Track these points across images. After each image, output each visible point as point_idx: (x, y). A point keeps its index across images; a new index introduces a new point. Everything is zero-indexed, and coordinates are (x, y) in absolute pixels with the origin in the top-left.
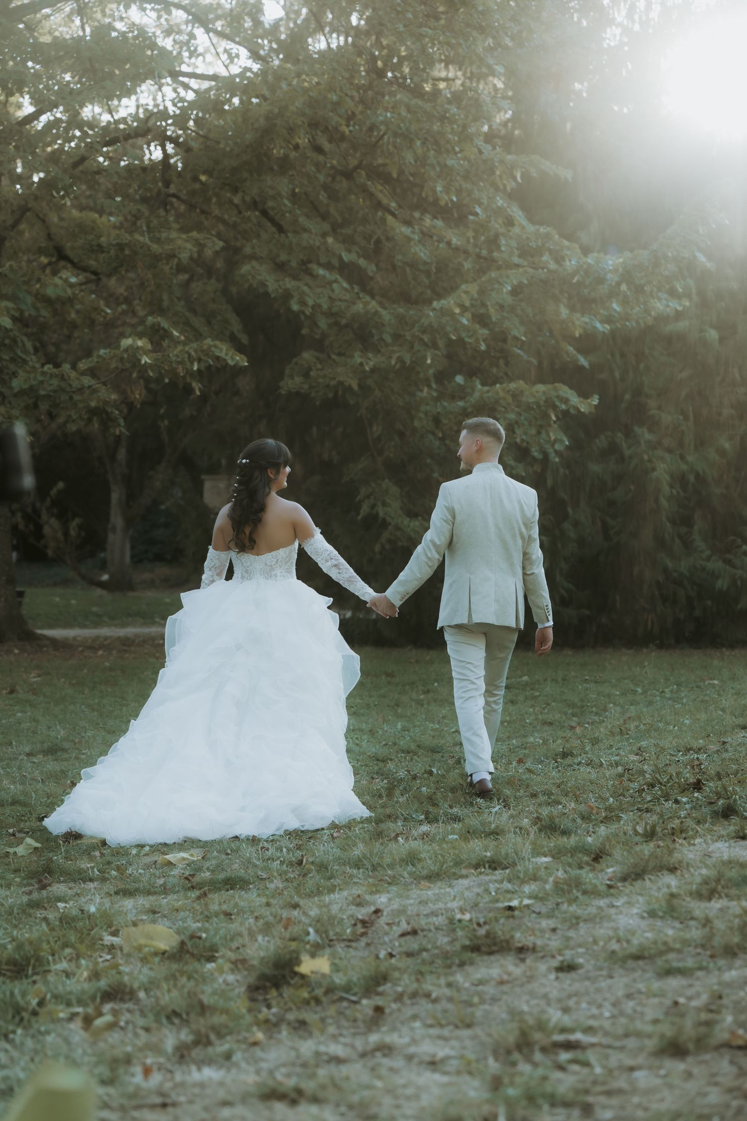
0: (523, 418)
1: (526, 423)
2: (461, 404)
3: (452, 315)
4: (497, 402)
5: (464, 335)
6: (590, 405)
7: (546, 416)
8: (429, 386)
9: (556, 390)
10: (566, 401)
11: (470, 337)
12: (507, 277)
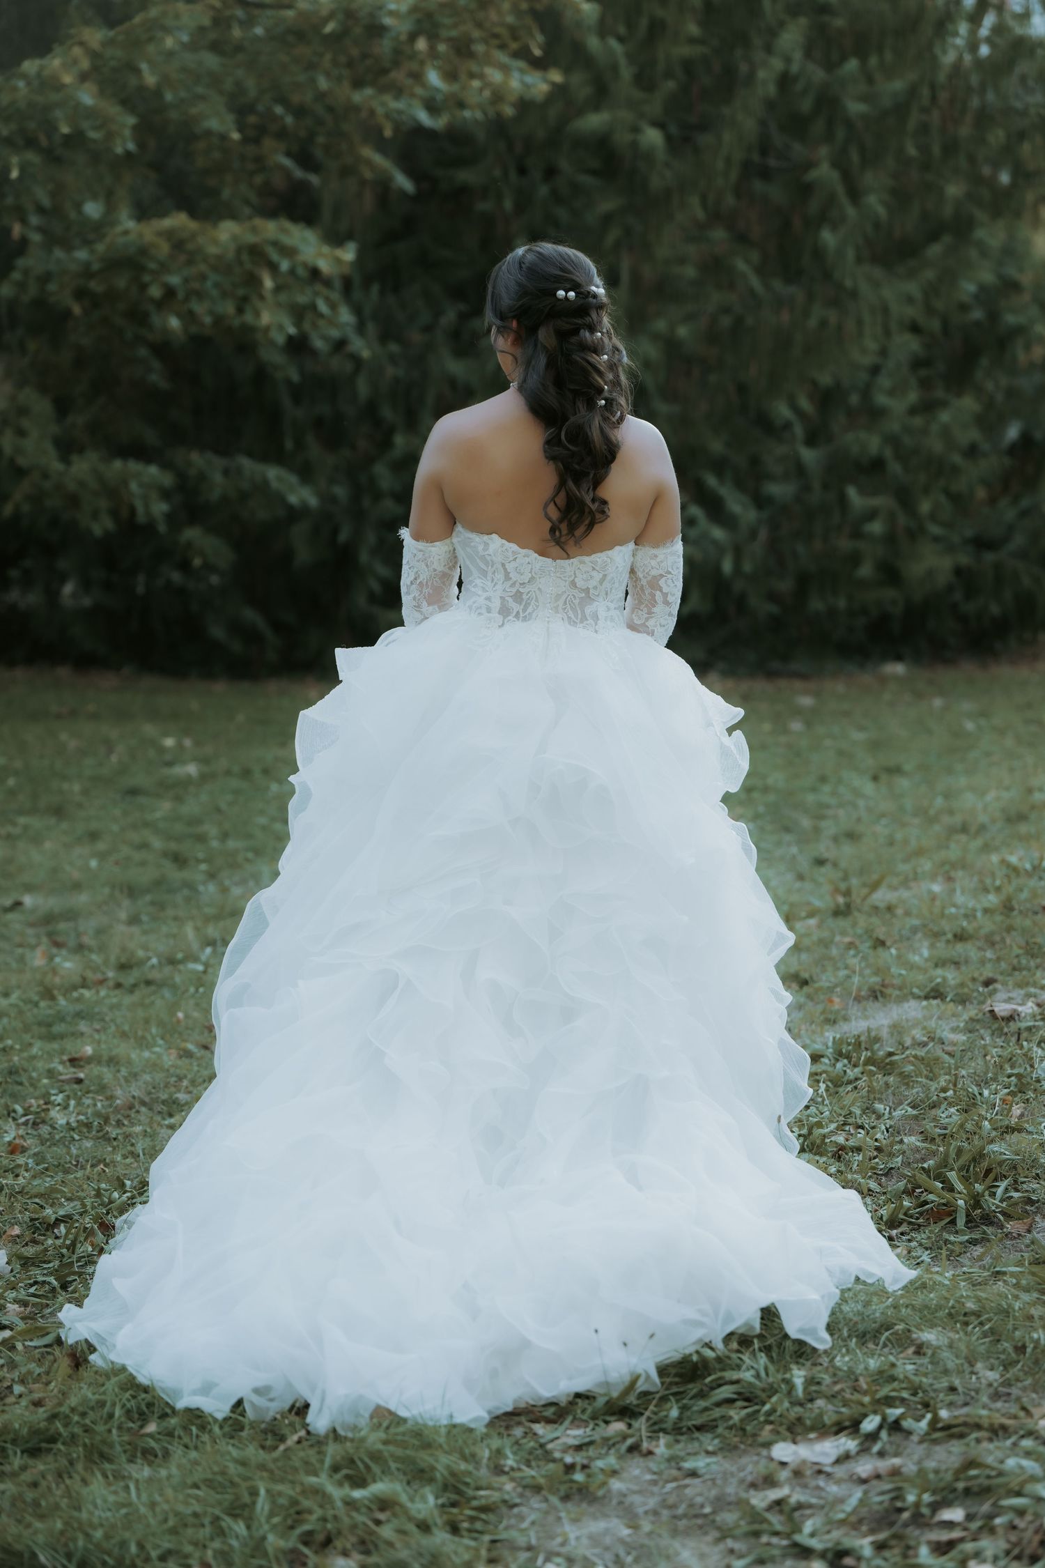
0: (209, 284)
1: (215, 293)
2: (82, 255)
3: (59, 87)
4: (144, 251)
5: (85, 125)
6: (338, 261)
7: (253, 281)
8: (24, 221)
9: (254, 230)
10: (289, 252)
11: (96, 128)
12: (177, 16)
